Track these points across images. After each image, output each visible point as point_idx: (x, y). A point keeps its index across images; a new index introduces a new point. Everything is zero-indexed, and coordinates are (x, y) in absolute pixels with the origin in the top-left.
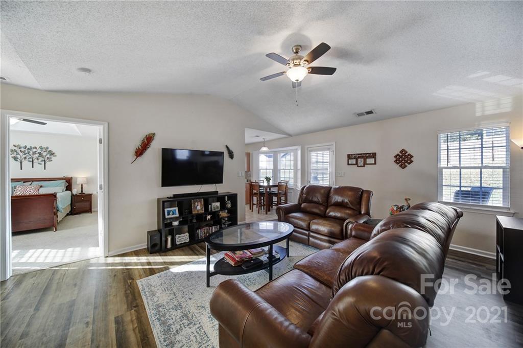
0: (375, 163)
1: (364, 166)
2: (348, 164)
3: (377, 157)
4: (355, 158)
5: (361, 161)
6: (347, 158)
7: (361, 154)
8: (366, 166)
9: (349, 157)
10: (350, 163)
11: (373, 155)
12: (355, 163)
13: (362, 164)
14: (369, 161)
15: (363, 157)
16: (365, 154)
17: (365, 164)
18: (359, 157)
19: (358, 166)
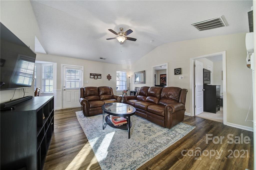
0: (101, 78)
1: (97, 79)
2: (90, 78)
3: (102, 76)
4: (93, 75)
5: (96, 77)
6: (90, 75)
7: (96, 74)
8: (98, 79)
9: (91, 74)
10: (91, 77)
11: (100, 75)
12: (93, 77)
13: (96, 78)
14: (99, 77)
15: (97, 75)
16: (98, 74)
17: (98, 78)
18: (95, 75)
19: (95, 79)
